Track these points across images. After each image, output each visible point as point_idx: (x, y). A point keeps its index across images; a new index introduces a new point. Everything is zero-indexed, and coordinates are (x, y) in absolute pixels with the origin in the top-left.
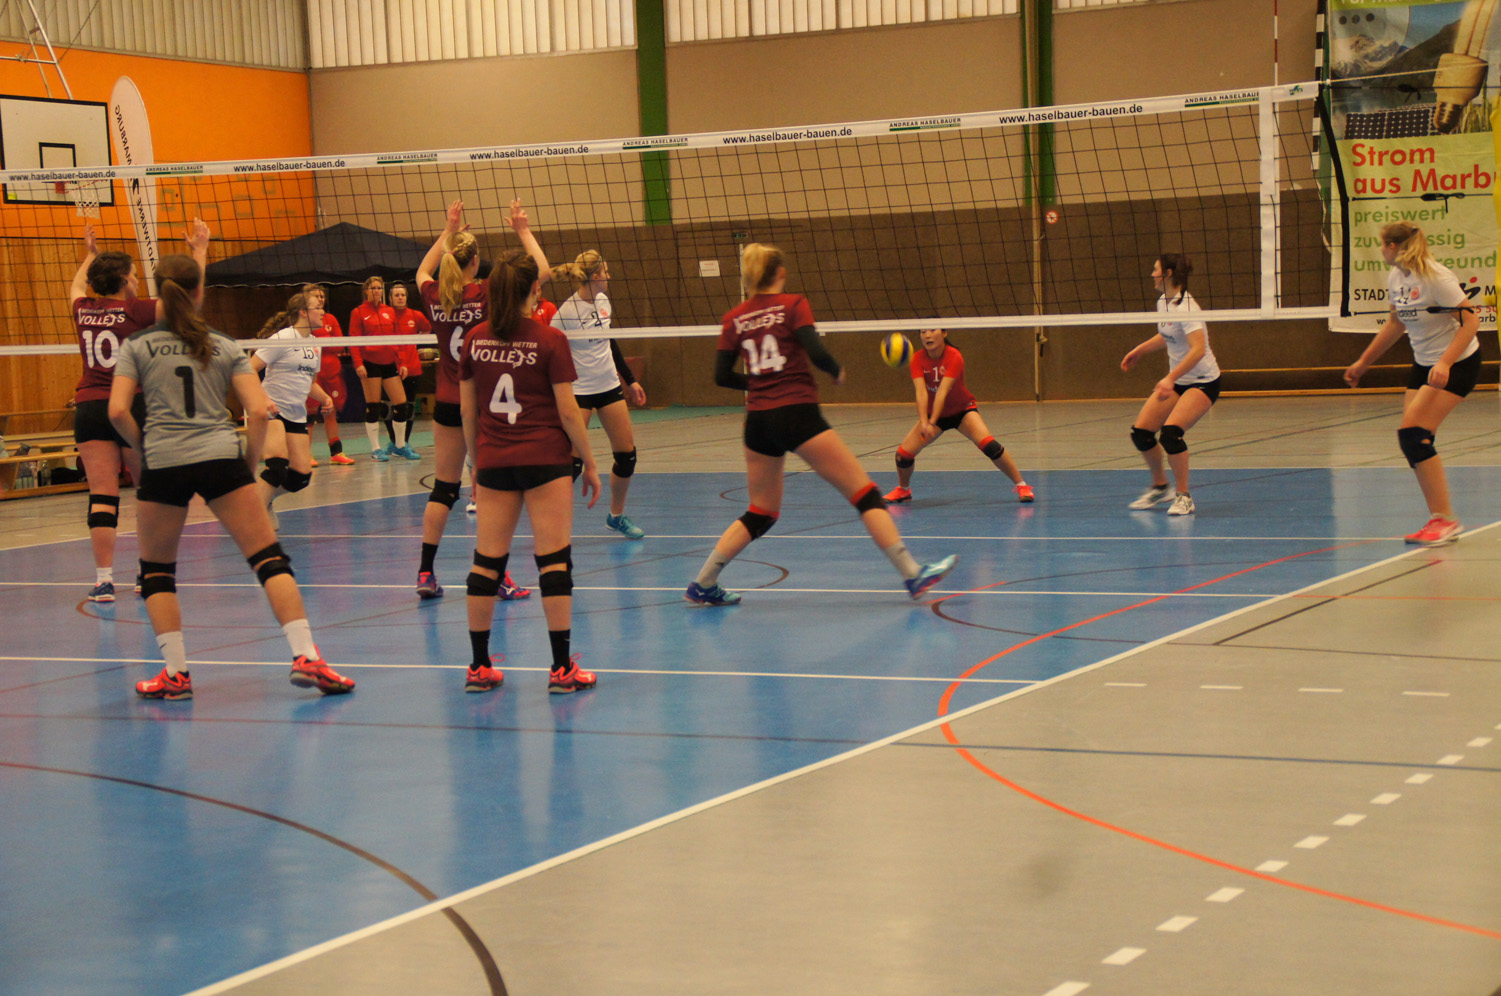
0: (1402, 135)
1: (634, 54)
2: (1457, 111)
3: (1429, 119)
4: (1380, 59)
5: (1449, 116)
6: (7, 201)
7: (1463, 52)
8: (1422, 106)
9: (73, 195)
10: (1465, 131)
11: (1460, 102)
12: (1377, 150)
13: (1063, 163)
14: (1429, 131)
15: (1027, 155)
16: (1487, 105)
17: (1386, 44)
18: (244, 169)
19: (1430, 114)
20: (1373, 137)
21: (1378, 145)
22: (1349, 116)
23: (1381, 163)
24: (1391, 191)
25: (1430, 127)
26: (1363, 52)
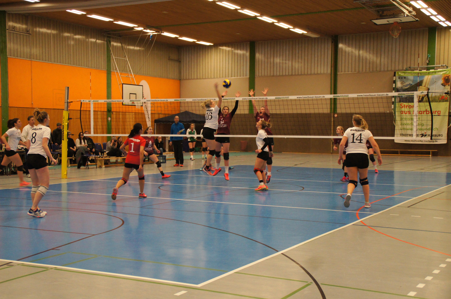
0: (411, 102)
1: (248, 79)
2: (423, 98)
4: (407, 86)
5: (421, 99)
6: (123, 105)
7: (424, 86)
9: (136, 103)
10: (425, 102)
11: (423, 96)
12: (406, 105)
13: (338, 106)
15: (331, 104)
17: (408, 83)
18: (194, 100)
20: (405, 102)
21: (406, 104)
22: (400, 98)
23: (406, 108)
24: (408, 114)
26: (403, 85)
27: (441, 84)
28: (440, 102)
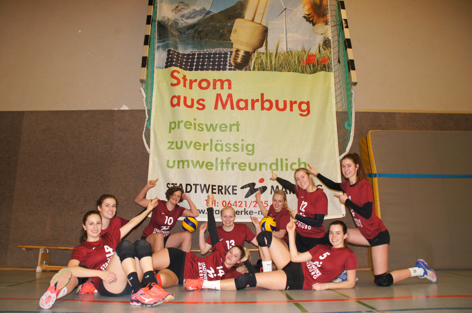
0: (207, 69)
2: (248, 56)
3: (228, 59)
4: (193, 18)
5: (242, 59)
7: (251, 19)
8: (223, 50)
10: (254, 69)
11: (249, 50)
12: (188, 78)
14: (228, 67)
16: (268, 54)
17: (198, 9)
19: (229, 56)
20: (186, 69)
21: (189, 74)
22: (169, 51)
23: (191, 87)
24: (198, 108)
25: (228, 64)
26: (182, 13)
27: (305, 17)
28: (303, 72)
